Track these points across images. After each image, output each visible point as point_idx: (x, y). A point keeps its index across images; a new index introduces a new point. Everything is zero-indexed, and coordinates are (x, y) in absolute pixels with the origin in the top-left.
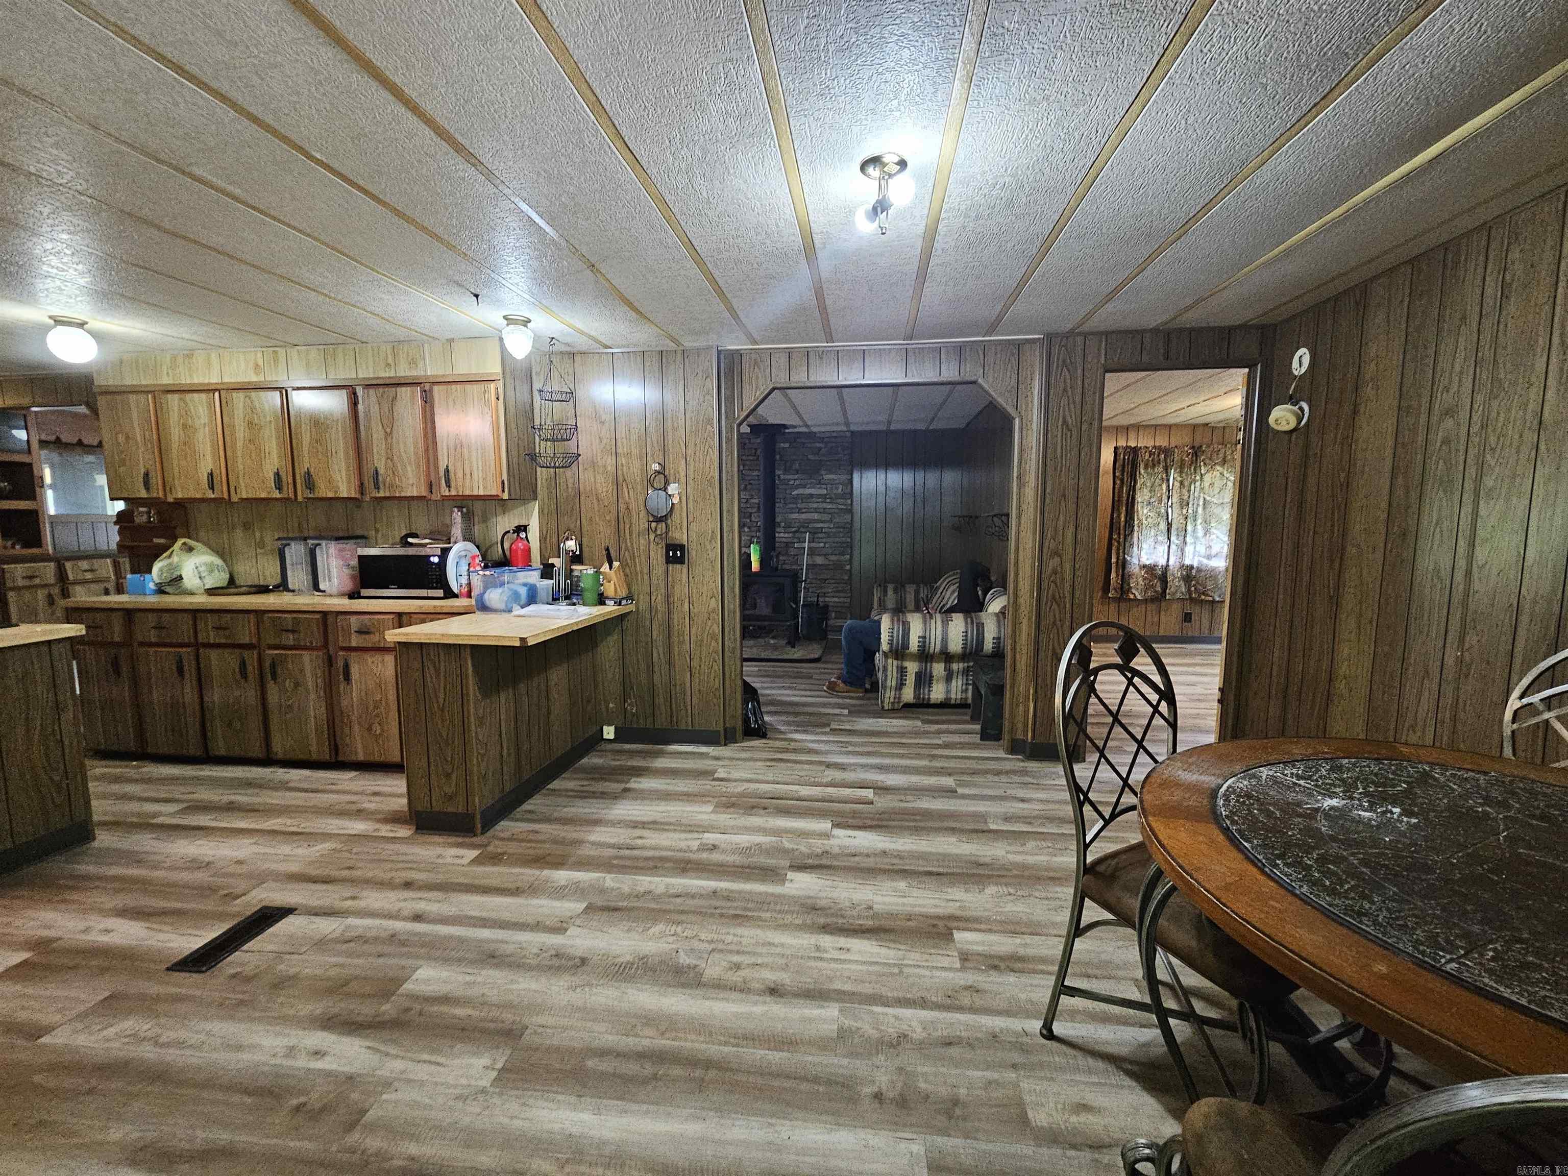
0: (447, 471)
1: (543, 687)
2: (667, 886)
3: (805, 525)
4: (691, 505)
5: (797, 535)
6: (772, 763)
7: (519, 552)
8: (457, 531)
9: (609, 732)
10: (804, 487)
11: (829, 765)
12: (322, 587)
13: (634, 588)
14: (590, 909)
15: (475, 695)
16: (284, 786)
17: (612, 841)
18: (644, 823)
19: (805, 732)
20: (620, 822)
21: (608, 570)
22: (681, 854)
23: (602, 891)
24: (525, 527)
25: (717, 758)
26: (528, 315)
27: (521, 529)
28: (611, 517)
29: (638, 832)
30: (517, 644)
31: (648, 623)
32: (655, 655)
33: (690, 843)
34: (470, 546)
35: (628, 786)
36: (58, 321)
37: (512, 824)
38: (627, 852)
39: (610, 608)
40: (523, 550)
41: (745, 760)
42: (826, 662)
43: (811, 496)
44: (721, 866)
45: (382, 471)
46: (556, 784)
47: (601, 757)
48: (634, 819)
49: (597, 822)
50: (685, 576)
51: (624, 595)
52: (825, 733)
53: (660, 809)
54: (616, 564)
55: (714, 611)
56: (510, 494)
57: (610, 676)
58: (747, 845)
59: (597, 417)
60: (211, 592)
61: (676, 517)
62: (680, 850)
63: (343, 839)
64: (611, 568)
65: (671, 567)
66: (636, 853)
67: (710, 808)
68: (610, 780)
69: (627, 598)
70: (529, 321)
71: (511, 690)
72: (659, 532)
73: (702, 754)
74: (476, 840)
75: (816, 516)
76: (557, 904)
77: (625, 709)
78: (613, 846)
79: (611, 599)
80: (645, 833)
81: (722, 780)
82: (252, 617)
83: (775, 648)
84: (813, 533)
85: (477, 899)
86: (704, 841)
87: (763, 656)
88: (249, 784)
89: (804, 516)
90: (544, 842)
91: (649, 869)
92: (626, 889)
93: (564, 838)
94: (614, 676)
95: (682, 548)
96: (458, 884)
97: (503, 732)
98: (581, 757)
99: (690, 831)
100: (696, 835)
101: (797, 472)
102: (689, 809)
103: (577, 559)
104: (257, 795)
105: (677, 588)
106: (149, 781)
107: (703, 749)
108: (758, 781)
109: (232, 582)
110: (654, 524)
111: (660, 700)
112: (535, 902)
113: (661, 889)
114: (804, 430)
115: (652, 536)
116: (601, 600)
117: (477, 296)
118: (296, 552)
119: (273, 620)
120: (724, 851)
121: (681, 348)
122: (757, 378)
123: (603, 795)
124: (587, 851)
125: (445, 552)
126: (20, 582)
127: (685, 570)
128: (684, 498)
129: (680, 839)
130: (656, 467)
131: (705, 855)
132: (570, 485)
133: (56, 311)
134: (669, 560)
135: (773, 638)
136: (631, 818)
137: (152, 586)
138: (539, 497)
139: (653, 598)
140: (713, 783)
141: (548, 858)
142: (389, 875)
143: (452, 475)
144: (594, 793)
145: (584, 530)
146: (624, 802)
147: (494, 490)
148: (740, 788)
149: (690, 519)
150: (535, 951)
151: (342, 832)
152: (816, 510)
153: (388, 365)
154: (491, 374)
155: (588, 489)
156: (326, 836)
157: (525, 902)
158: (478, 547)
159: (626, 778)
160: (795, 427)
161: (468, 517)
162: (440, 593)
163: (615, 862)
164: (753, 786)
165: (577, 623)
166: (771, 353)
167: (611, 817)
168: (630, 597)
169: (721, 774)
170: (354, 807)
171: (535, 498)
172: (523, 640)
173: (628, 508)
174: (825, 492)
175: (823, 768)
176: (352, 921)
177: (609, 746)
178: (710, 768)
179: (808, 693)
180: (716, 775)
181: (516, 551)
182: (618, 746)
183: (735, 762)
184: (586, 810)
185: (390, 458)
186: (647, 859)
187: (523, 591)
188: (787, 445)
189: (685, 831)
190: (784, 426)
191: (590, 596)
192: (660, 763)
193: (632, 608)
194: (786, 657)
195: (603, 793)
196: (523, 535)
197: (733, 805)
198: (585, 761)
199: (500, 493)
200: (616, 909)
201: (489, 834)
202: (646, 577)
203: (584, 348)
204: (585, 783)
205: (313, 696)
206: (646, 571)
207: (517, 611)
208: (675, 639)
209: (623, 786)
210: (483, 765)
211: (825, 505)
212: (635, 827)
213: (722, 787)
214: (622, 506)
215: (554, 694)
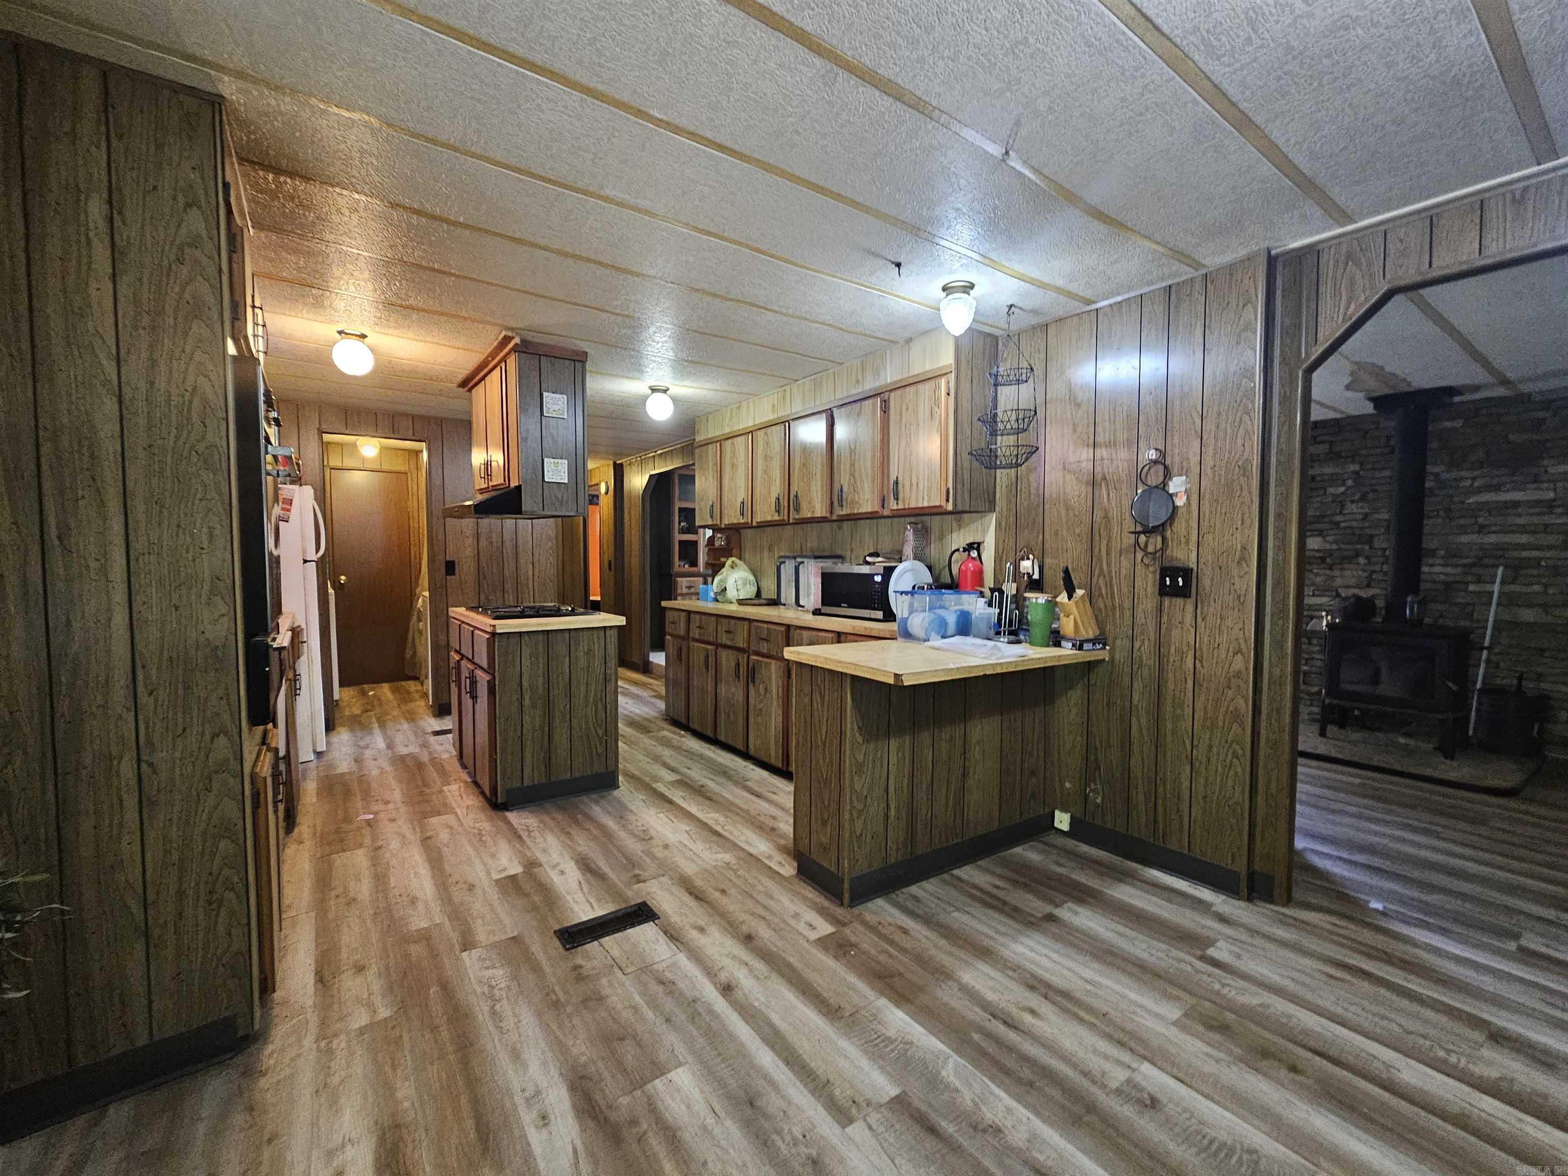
0: (897, 482)
1: (959, 742)
2: (1033, 1137)
3: (1497, 553)
4: (1206, 508)
5: (1475, 570)
6: (1339, 974)
7: (969, 574)
8: (908, 550)
9: (1062, 821)
10: (1498, 488)
11: (1498, 1037)
12: (802, 603)
13: (1109, 627)
14: (900, 1103)
15: (853, 735)
16: (742, 783)
17: (991, 996)
18: (1049, 986)
19: (1444, 932)
20: (1016, 968)
21: (1066, 600)
22: (1085, 1083)
23: (934, 1081)
24: (979, 544)
25: (1223, 919)
26: (971, 277)
27: (975, 546)
28: (1084, 529)
29: (1034, 1000)
30: (891, 681)
31: (1127, 679)
32: (1135, 727)
33: (1107, 1066)
34: (921, 567)
35: (1058, 912)
36: (654, 390)
37: (887, 907)
38: (1000, 1029)
39: (1066, 652)
40: (973, 572)
41: (1284, 944)
42: (1531, 800)
43: (1515, 504)
44: (1151, 1156)
45: (845, 489)
46: (966, 872)
47: (1041, 852)
48: (1040, 972)
49: (984, 953)
50: (1189, 618)
51: (1091, 635)
52: (1497, 952)
53: (1088, 974)
54: (1080, 592)
55: (1238, 675)
56: (955, 505)
57: (1068, 746)
58: (1223, 1136)
59: (1073, 400)
60: (741, 602)
61: (1180, 526)
62: (1086, 1074)
63: (742, 854)
64: (1070, 597)
65: (1167, 601)
66: (1012, 1036)
67: (1174, 1012)
68: (1032, 891)
69: (1094, 641)
70: (972, 286)
71: (907, 738)
72: (1151, 549)
73: (1200, 902)
74: (840, 912)
75: (1524, 539)
76: (864, 1063)
77: (1086, 797)
78: (985, 1005)
79: (1068, 640)
80: (1045, 1008)
81: (1217, 964)
82: (746, 623)
83: (1408, 752)
84: (1516, 570)
85: (790, 997)
86: (1138, 1078)
87: (1375, 762)
88: (724, 773)
89: (1493, 538)
90: (904, 950)
91: (1020, 1081)
92: (967, 1097)
93: (931, 958)
94: (1074, 746)
95: (1187, 573)
96: (789, 965)
97: (891, 788)
98: (1017, 843)
99: (1121, 1044)
100: (1126, 1057)
101: (1481, 465)
102: (1133, 996)
103: (1036, 585)
104: (721, 784)
105: (1176, 633)
106: (678, 749)
107: (1205, 894)
108: (1295, 999)
109: (758, 594)
110: (1142, 538)
111: (1139, 797)
112: (844, 1043)
113: (1018, 1137)
114: (1501, 391)
115: (1139, 555)
116: (1056, 638)
117: (898, 265)
118: (788, 569)
119: (756, 627)
120: (1169, 1123)
121: (1203, 271)
122: (1352, 283)
123: (1013, 913)
124: (948, 995)
125: (888, 572)
126: (685, 591)
127: (1190, 607)
128: (1195, 498)
129: (1095, 1051)
130: (1153, 455)
131: (1126, 1111)
132: (1033, 491)
133: (653, 383)
134: (1164, 591)
135: (1407, 735)
136: (1033, 968)
137: (712, 595)
138: (997, 509)
139: (1137, 645)
140: (1200, 965)
141: (896, 981)
142: (742, 917)
143: (900, 486)
144: (1005, 903)
145: (1047, 546)
146: (1037, 936)
147: (937, 500)
148: (1254, 998)
149: (1204, 529)
150: (797, 1132)
151: (747, 847)
152: (1523, 530)
153: (858, 381)
154: (943, 367)
155: (1054, 495)
156: (734, 846)
157: (832, 1035)
158: (930, 568)
159: (1059, 897)
160: (1477, 388)
161: (923, 533)
162: (879, 614)
163: (976, 1037)
164: (1279, 1005)
165: (993, 666)
166: (1385, 230)
167: (1006, 953)
168: (1100, 640)
169: (1221, 952)
170: (771, 823)
171: (992, 509)
172: (897, 676)
173: (1106, 516)
174: (1551, 495)
175: (1477, 1036)
176: (682, 959)
177: (1061, 841)
178: (1205, 932)
179: (1468, 852)
180: (1211, 952)
181: (966, 572)
182: (1071, 843)
183: (1259, 941)
184: (979, 927)
185: (852, 475)
186: (1025, 1058)
187: (952, 620)
188: (1458, 423)
189: (1110, 1038)
190: (1451, 391)
191: (1038, 632)
192: (1124, 893)
193: (1104, 655)
194: (1428, 772)
195: (1016, 909)
196: (974, 554)
197: (1224, 1029)
198: (1018, 850)
199: (943, 503)
200: (933, 1130)
201: (856, 910)
202: (1128, 614)
203: (1061, 313)
204: (1001, 883)
205: (775, 703)
206: (1127, 604)
207: (937, 642)
208: (1168, 708)
209: (1049, 909)
210: (859, 825)
211: (1547, 519)
212: (1032, 988)
213: (1215, 981)
214: (1098, 514)
215: (976, 753)
